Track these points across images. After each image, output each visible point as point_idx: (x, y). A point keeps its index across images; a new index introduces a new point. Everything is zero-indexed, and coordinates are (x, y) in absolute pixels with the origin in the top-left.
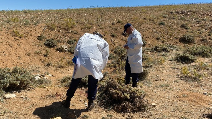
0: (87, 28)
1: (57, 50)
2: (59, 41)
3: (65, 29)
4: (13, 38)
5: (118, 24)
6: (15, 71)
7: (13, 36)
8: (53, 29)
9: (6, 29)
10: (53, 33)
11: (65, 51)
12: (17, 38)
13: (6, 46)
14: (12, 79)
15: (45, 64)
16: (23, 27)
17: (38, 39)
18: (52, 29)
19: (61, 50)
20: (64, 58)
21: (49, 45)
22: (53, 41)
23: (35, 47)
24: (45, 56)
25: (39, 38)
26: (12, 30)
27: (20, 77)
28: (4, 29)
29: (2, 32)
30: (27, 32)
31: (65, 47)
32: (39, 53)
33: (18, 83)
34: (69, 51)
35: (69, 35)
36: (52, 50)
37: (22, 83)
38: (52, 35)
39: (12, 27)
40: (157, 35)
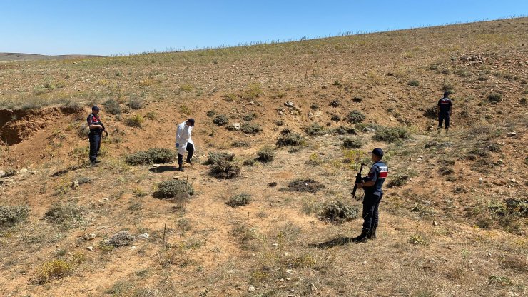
1: (227, 128)
2: (233, 117)
3: (247, 99)
4: (179, 115)
7: (181, 112)
8: (232, 100)
9: (174, 103)
10: (229, 105)
11: (237, 130)
12: (184, 114)
13: (171, 124)
14: (159, 155)
15: (207, 144)
16: (194, 100)
17: (208, 115)
18: (229, 100)
19: (231, 129)
20: (231, 139)
21: (219, 122)
22: (223, 118)
23: (201, 125)
24: (211, 135)
25: (210, 114)
26: (179, 105)
28: (172, 104)
29: (169, 108)
30: (196, 107)
31: (237, 125)
32: (205, 132)
33: (162, 158)
34: (241, 129)
35: (250, 107)
36: (221, 129)
38: (226, 110)
39: (181, 101)
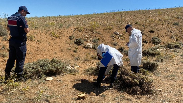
0: (109, 29)
1: (84, 47)
2: (85, 40)
3: (90, 30)
4: (50, 38)
5: (135, 25)
6: (53, 61)
7: (51, 36)
8: (81, 31)
9: (46, 31)
10: (81, 33)
11: (90, 48)
12: (53, 38)
13: (45, 44)
15: (74, 58)
16: (58, 29)
17: (69, 39)
18: (80, 31)
19: (87, 47)
20: (89, 54)
21: (78, 43)
22: (81, 40)
23: (67, 45)
24: (75, 52)
25: (70, 38)
26: (50, 32)
27: (56, 66)
28: (44, 31)
29: (43, 33)
30: (61, 33)
31: (90, 45)
32: (70, 49)
33: (55, 69)
34: (93, 48)
35: (93, 35)
36: (80, 47)
37: (58, 70)
38: (80, 36)
39: (50, 30)
40: (171, 34)
